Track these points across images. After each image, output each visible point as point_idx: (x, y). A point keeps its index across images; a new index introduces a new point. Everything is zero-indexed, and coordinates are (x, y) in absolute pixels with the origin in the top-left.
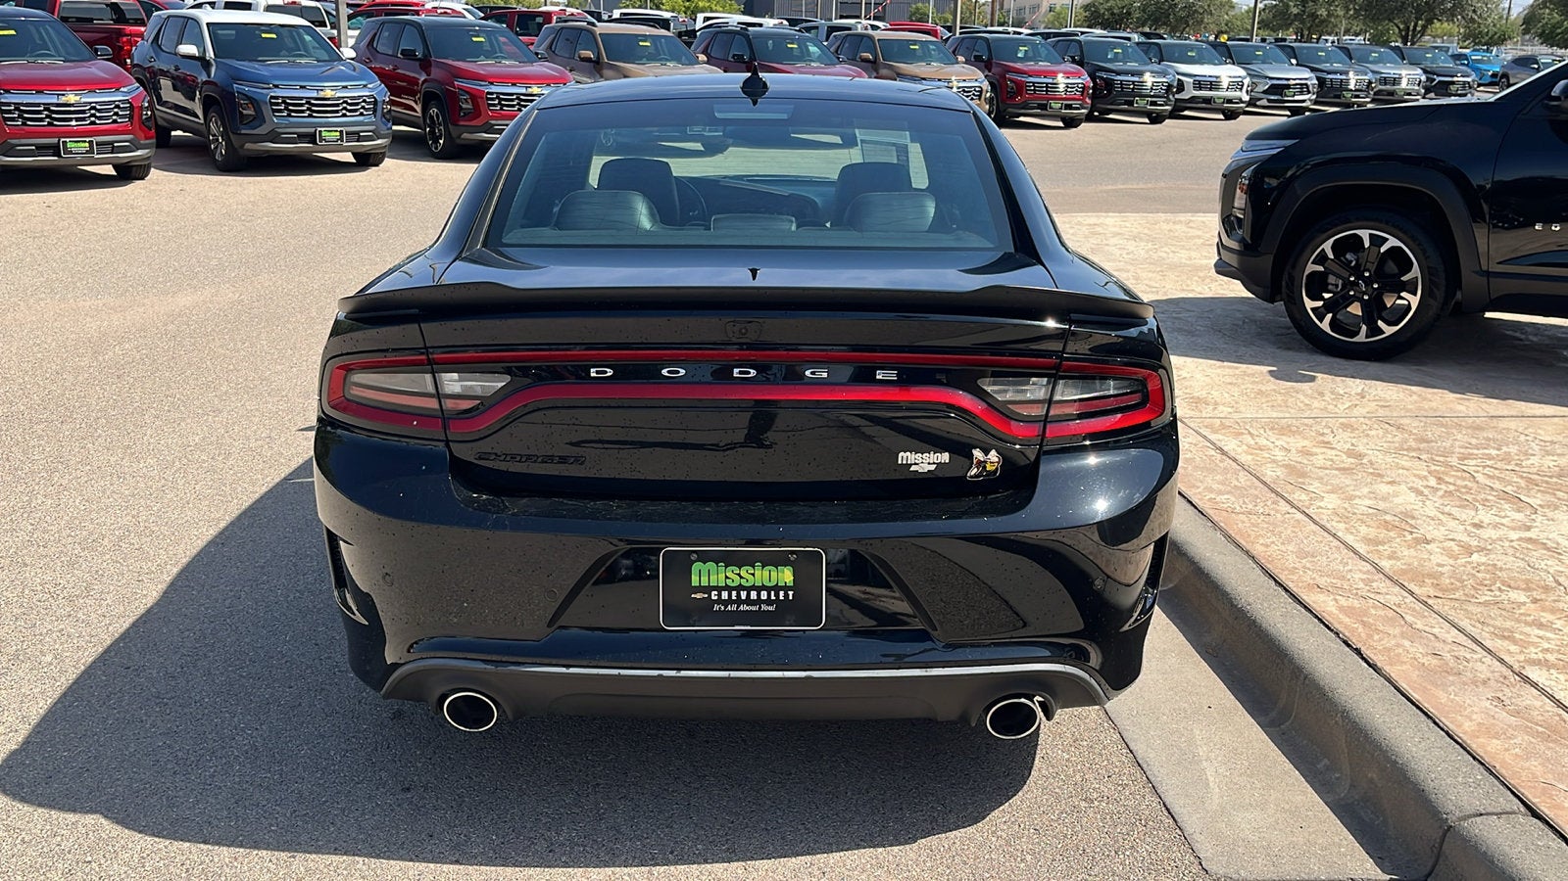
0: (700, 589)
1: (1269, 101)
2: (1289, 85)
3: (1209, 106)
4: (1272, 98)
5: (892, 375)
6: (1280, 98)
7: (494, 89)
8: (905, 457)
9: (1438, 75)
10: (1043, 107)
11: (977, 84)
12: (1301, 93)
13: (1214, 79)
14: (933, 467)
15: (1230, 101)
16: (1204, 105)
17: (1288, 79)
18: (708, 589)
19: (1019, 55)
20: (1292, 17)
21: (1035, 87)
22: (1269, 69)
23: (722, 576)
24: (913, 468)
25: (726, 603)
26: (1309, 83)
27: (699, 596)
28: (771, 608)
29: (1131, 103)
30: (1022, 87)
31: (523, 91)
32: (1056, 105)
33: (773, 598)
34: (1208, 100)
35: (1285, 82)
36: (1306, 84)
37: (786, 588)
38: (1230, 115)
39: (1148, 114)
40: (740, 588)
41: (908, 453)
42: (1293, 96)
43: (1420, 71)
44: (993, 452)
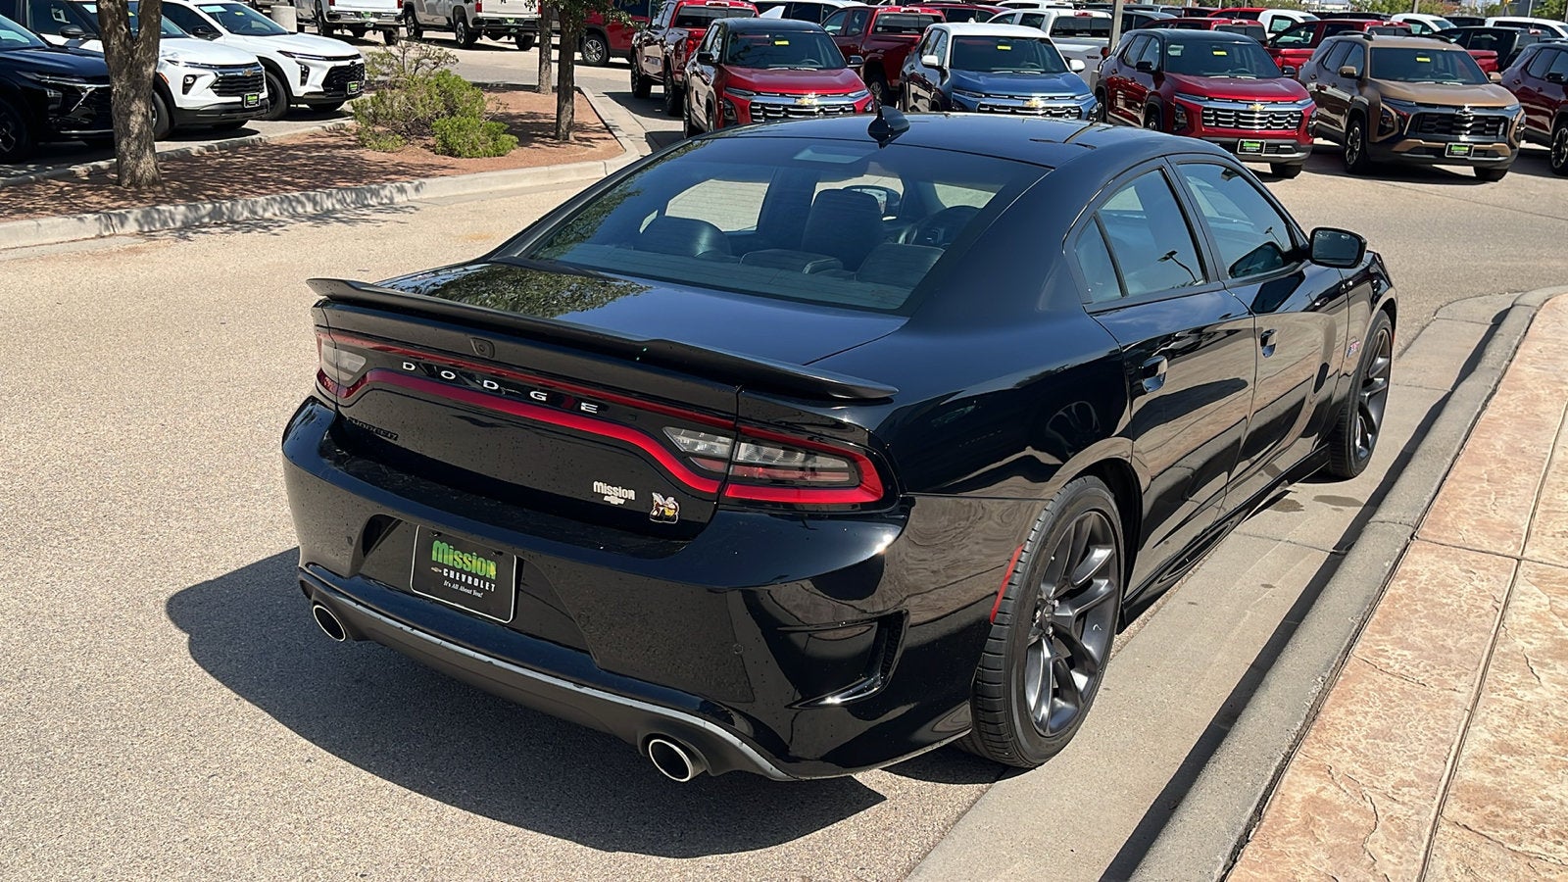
0: (437, 564)
5: (592, 409)
7: (1212, 105)
8: (599, 487)
14: (622, 501)
18: (442, 566)
23: (451, 557)
24: (606, 498)
25: (453, 581)
27: (436, 569)
28: (479, 595)
31: (1244, 108)
33: (482, 586)
37: (490, 581)
40: (462, 571)
41: (601, 484)
44: (671, 499)
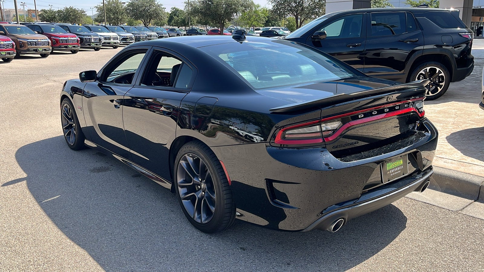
1: (123, 43)
2: (127, 38)
3: (109, 45)
4: (124, 42)
6: (126, 41)
9: (159, 34)
10: (66, 47)
11: (47, 40)
12: (131, 40)
13: (110, 37)
15: (115, 43)
16: (108, 45)
17: (127, 36)
19: (52, 31)
20: (112, 19)
21: (62, 41)
22: (121, 34)
26: (133, 37)
29: (90, 45)
30: (57, 41)
32: (70, 46)
34: (109, 43)
35: (126, 37)
36: (132, 38)
38: (115, 47)
39: (94, 48)
42: (129, 41)
43: (156, 33)
